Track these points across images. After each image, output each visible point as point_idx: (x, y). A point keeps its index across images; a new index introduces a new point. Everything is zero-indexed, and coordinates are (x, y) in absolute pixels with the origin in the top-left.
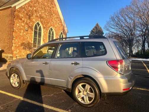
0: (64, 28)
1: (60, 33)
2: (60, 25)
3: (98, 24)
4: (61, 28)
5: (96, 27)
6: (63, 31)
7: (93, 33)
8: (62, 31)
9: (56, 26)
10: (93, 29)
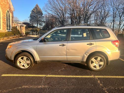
0: (10, 6)
1: (7, 11)
2: (6, 3)
3: (38, 5)
4: (8, 6)
5: (36, 8)
6: (10, 10)
7: (33, 13)
8: (8, 10)
9: (2, 4)
10: (34, 9)
